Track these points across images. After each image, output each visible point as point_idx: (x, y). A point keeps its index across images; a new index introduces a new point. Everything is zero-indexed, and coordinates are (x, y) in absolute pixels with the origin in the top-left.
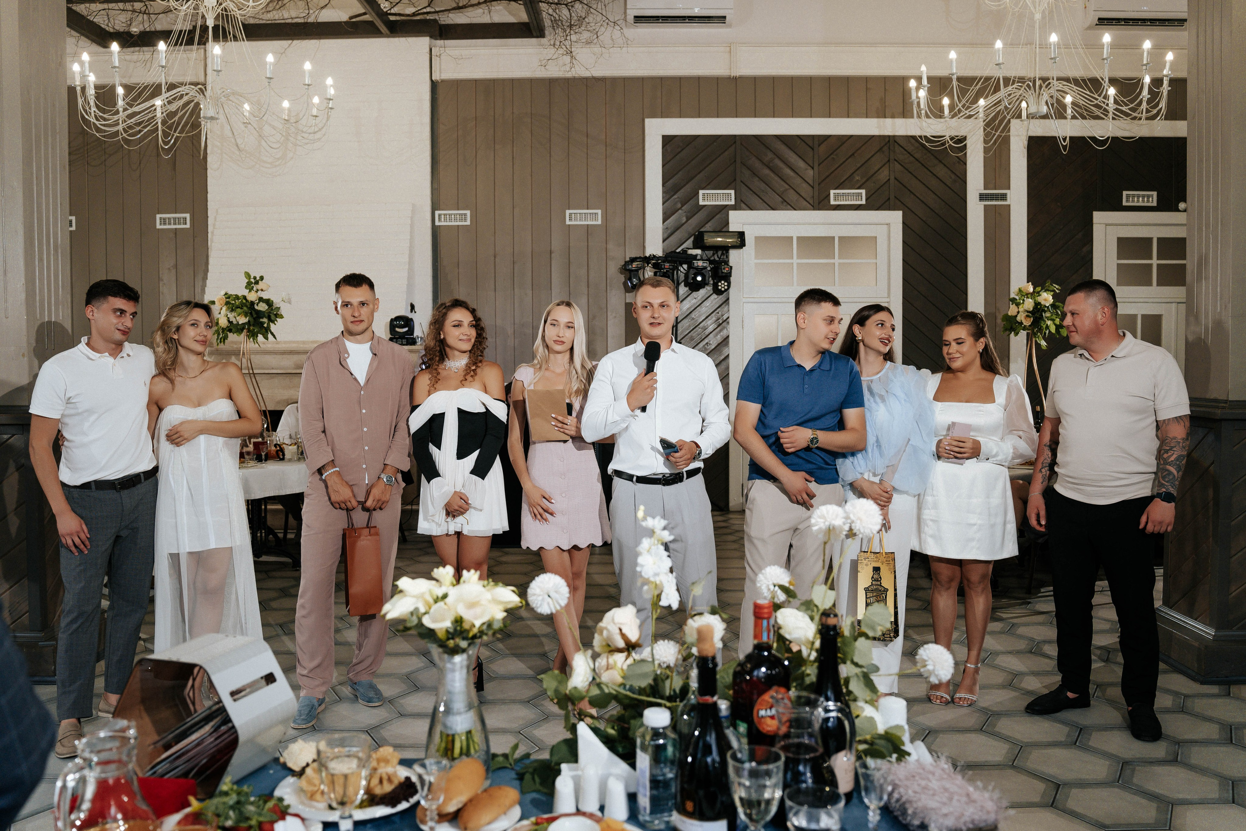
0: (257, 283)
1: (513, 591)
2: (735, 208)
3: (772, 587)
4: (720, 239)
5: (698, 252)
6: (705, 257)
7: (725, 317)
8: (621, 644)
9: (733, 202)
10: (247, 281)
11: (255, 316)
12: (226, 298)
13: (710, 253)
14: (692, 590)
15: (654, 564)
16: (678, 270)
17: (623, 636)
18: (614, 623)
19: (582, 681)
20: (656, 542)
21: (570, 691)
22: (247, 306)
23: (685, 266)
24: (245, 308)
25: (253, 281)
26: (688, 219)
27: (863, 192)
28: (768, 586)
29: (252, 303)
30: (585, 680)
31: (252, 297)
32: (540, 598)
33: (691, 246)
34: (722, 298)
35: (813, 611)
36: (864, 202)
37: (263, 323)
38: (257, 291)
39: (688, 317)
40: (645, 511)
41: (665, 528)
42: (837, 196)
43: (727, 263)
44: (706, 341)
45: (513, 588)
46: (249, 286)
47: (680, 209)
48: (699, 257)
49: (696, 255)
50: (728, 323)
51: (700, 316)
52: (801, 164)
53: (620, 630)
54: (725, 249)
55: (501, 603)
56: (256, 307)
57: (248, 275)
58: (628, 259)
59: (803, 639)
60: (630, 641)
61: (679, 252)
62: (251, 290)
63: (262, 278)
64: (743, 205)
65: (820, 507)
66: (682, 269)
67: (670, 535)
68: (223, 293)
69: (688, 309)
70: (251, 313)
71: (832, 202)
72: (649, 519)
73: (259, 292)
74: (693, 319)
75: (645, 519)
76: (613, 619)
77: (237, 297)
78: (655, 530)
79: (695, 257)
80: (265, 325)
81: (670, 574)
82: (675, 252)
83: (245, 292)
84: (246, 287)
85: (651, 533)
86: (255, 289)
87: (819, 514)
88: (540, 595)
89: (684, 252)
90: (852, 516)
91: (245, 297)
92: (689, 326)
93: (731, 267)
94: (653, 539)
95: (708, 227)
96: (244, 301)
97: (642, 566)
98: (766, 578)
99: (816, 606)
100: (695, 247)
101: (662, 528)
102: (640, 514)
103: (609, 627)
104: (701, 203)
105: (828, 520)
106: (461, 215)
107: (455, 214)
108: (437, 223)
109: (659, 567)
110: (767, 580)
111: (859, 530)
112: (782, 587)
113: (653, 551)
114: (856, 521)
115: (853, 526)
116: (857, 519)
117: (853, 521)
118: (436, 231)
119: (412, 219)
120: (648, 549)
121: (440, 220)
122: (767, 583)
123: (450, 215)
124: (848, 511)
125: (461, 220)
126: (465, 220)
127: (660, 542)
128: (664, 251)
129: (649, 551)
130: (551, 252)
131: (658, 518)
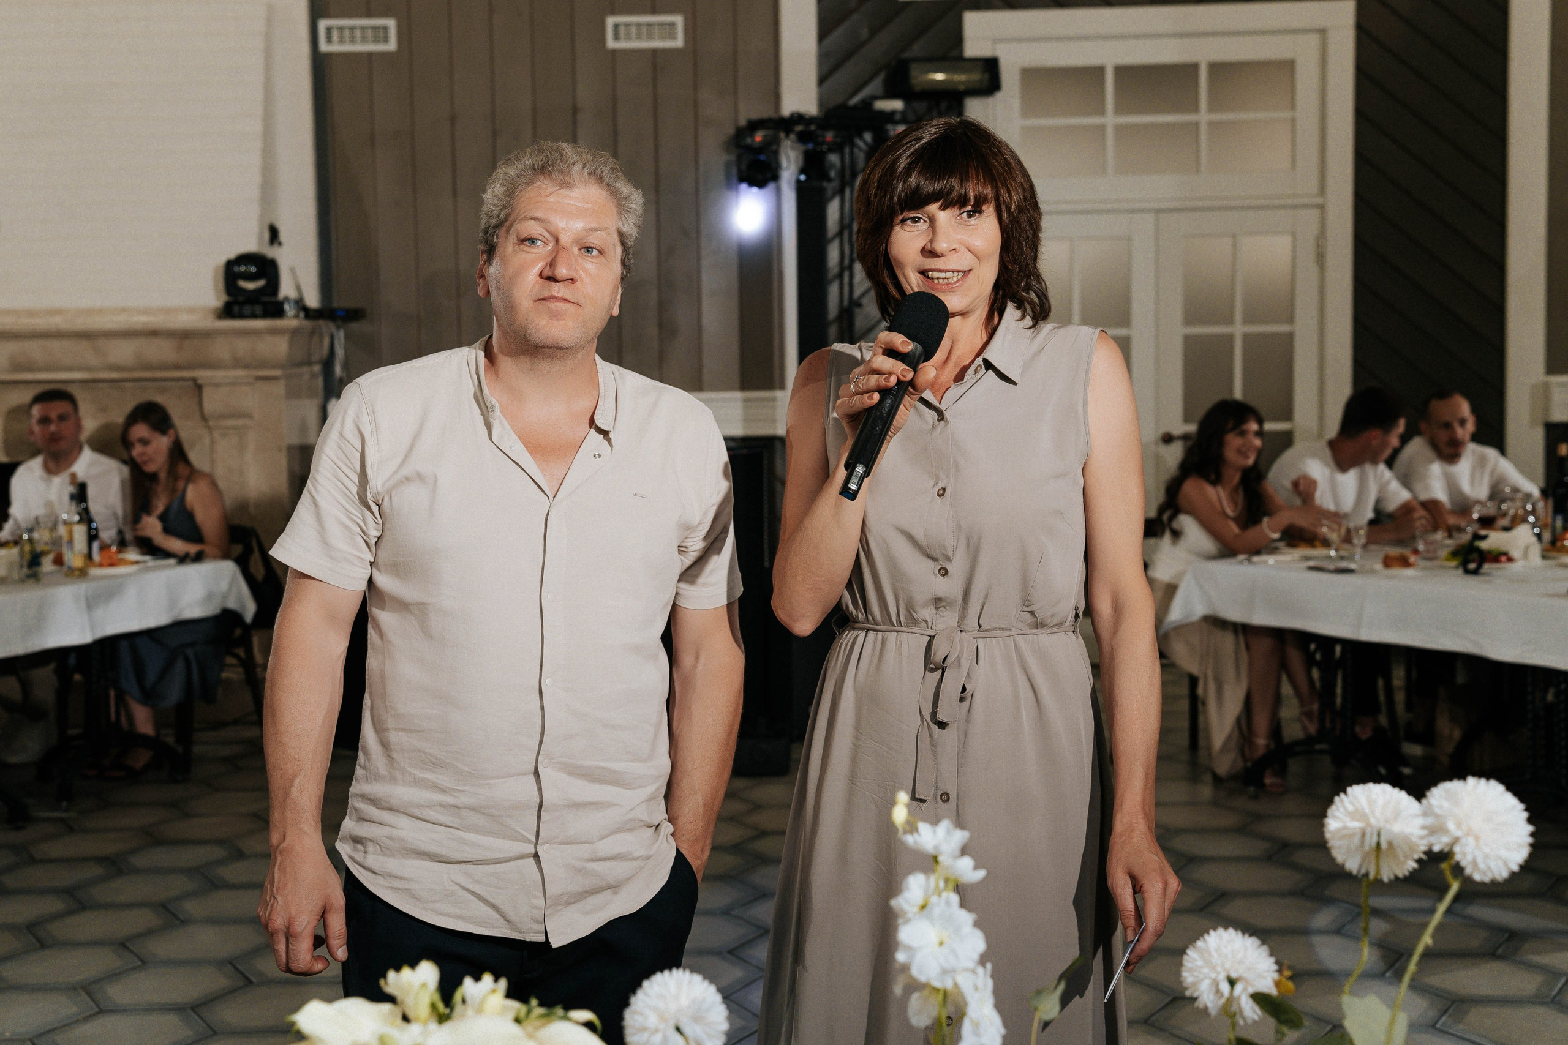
1: (589, 1025)
3: (1225, 987)
5: (897, 104)
6: (910, 116)
13: (920, 107)
14: (1036, 1009)
15: (941, 944)
16: (853, 145)
20: (942, 884)
23: (868, 137)
26: (874, 31)
28: (1216, 984)
33: (881, 92)
40: (912, 808)
41: (964, 851)
45: (586, 1015)
47: (856, 8)
48: (897, 117)
49: (893, 112)
58: (743, 123)
61: (855, 107)
66: (861, 144)
67: (977, 867)
72: (924, 827)
75: (912, 828)
78: (941, 859)
79: (888, 117)
81: (981, 969)
82: (844, 106)
85: (930, 862)
87: (1350, 808)
88: (656, 1031)
89: (866, 105)
90: (1451, 826)
95: (916, 49)
97: (909, 950)
98: (1208, 963)
100: (889, 95)
101: (958, 852)
102: (900, 814)
105: (1373, 821)
106: (375, 28)
107: (363, 28)
108: (324, 47)
109: (954, 952)
110: (1214, 968)
111: (1475, 864)
112: (1259, 998)
113: (937, 911)
114: (1463, 841)
115: (1457, 849)
116: (1468, 834)
117: (1456, 840)
118: (320, 64)
119: (268, 37)
120: (921, 902)
121: (329, 39)
122: (1213, 976)
123: (352, 29)
124: (1438, 811)
125: (376, 41)
126: (386, 40)
127: (951, 885)
128: (821, 103)
129: (923, 907)
130: (575, 110)
131: (946, 823)
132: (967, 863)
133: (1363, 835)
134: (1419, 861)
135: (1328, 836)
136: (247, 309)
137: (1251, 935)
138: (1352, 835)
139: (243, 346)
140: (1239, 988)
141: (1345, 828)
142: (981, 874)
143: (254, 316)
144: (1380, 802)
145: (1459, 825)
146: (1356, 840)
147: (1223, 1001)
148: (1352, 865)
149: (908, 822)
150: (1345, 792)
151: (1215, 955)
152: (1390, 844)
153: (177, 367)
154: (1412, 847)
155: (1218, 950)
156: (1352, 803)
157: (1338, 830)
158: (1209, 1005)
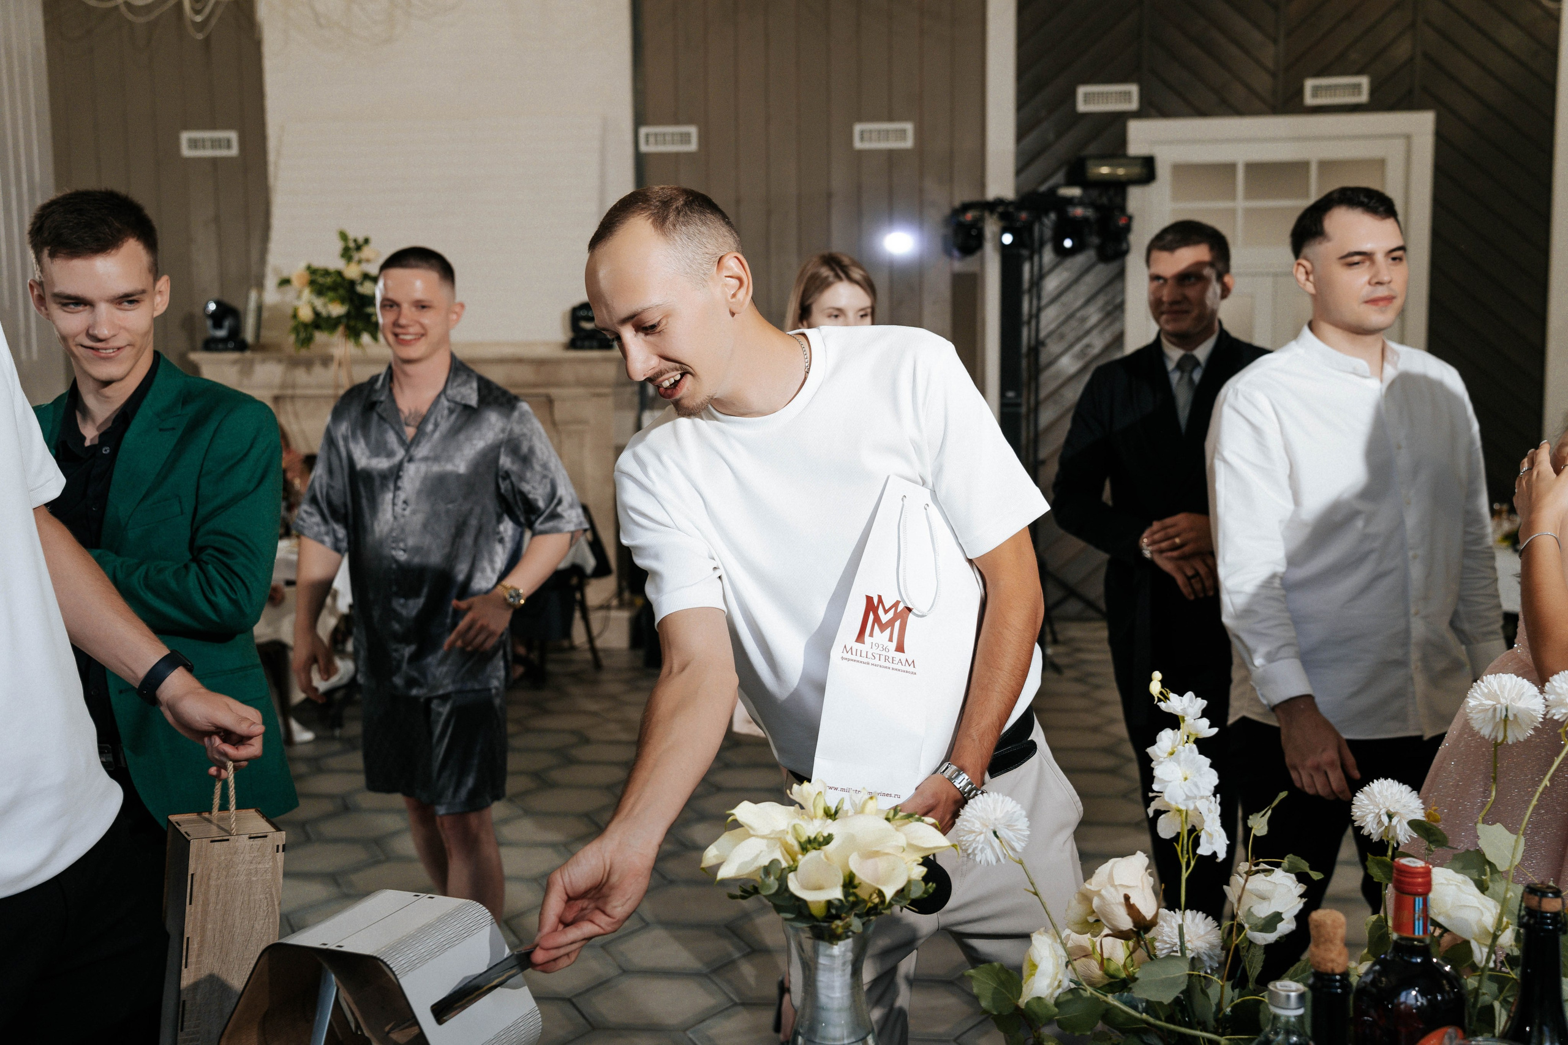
0: (359, 248)
2: (1138, 115)
3: (1385, 819)
4: (1105, 170)
5: (1075, 192)
6: (1086, 201)
7: (1117, 301)
8: (1126, 923)
9: (1134, 105)
10: (343, 244)
11: (354, 303)
12: (310, 274)
13: (1094, 193)
14: (1251, 828)
15: (1186, 779)
16: (1042, 224)
17: (1131, 909)
18: (1113, 886)
19: (1049, 986)
20: (1185, 738)
21: (1027, 1003)
22: (343, 288)
23: (1053, 216)
24: (340, 290)
25: (352, 245)
26: (1059, 135)
27: (1364, 81)
28: (1378, 818)
29: (352, 283)
30: (1057, 982)
31: (352, 272)
32: (981, 838)
33: (1063, 181)
34: (1115, 267)
36: (1364, 98)
38: (360, 262)
39: (1058, 301)
40: (1163, 683)
41: (1203, 714)
42: (1316, 90)
43: (1122, 208)
44: (1086, 341)
46: (347, 254)
47: (1045, 119)
48: (1076, 201)
49: (1073, 197)
50: (1123, 310)
51: (1075, 299)
52: (1257, 36)
53: (1127, 898)
54: (1119, 187)
55: (917, 849)
56: (357, 288)
57: (344, 236)
58: (957, 203)
60: (1141, 920)
61: (1043, 194)
62: (349, 260)
63: (367, 241)
64: (1151, 110)
66: (1049, 222)
68: (302, 265)
70: (350, 300)
71: (1309, 100)
72: (1173, 696)
73: (361, 264)
74: (1064, 304)
75: (1164, 697)
76: (1111, 876)
77: (326, 273)
78: (1184, 720)
79: (1070, 201)
81: (1213, 799)
82: (1036, 192)
83: (339, 264)
84: (341, 256)
86: (355, 258)
88: (978, 833)
89: (1053, 191)
91: (339, 273)
93: (1133, 218)
94: (1178, 733)
95: (1092, 149)
96: (339, 279)
97: (1162, 781)
98: (1372, 802)
99: (1491, 864)
100: (1070, 182)
101: (1197, 716)
102: (1155, 687)
103: (1103, 892)
104: (1081, 108)
105: (1503, 701)
106: (681, 134)
107: (671, 134)
108: (643, 148)
109: (1195, 784)
110: (1377, 806)
112: (1414, 824)
113: (1183, 755)
118: (640, 162)
119: (602, 142)
120: (1170, 750)
121: (647, 142)
122: (1376, 811)
123: (664, 134)
125: (682, 143)
126: (689, 142)
127: (1192, 739)
128: (1018, 190)
129: (1172, 754)
130: (829, 195)
131: (1190, 695)
132: (1206, 722)
133: (1495, 710)
134: (1535, 729)
136: (587, 343)
138: (1488, 710)
139: (583, 371)
140: (1396, 819)
141: (1481, 705)
142: (1215, 730)
143: (591, 348)
144: (1508, 685)
146: (1490, 713)
147: (1383, 829)
149: (1161, 693)
151: (1376, 796)
152: (1515, 716)
153: (535, 385)
154: (1532, 718)
155: (1379, 794)
156: (1486, 687)
157: (1475, 707)
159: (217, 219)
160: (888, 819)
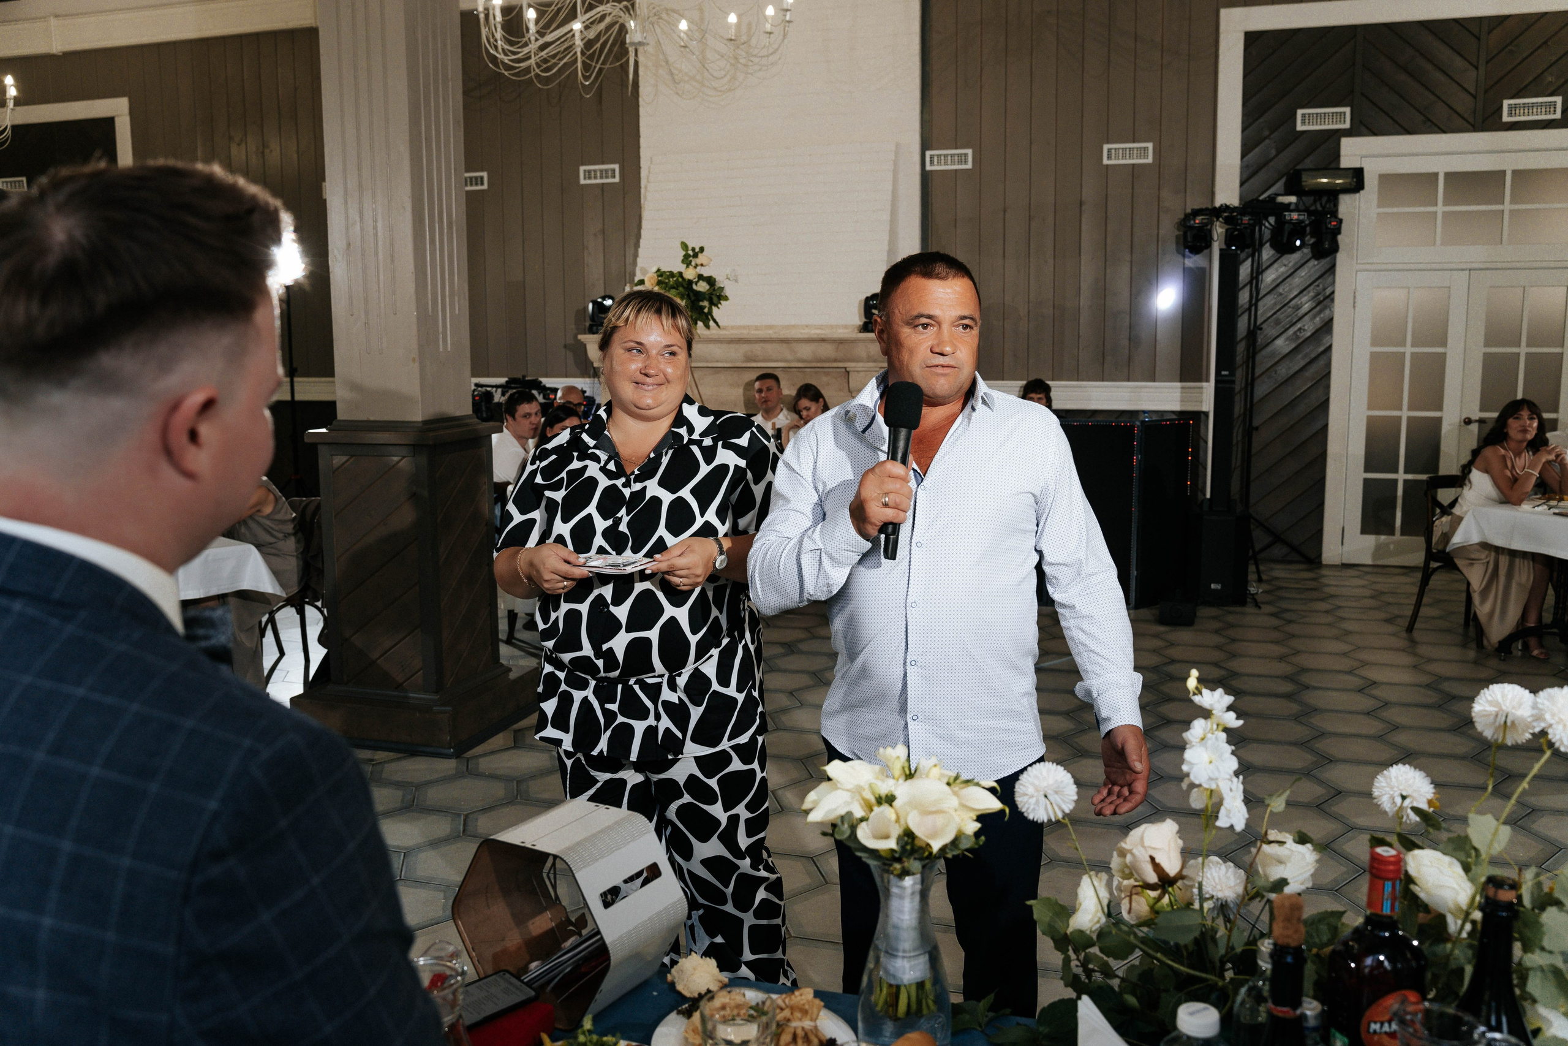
0: (696, 255)
2: (1350, 133)
3: (1399, 800)
4: (1325, 180)
5: (1293, 199)
6: (1301, 207)
7: (1328, 292)
8: (1152, 878)
9: (1347, 125)
10: (684, 253)
11: (693, 298)
12: (658, 276)
13: (1308, 200)
14: (1268, 805)
15: (1211, 762)
16: (1261, 225)
17: (1157, 867)
18: (1143, 846)
19: (1090, 921)
20: (1215, 727)
21: (1073, 931)
22: (683, 286)
23: (1272, 220)
24: (681, 289)
25: (691, 253)
26: (1279, 152)
27: (1558, 100)
28: (1393, 798)
29: (690, 282)
30: (1096, 919)
31: (690, 274)
32: (1033, 800)
33: (1282, 191)
34: (1325, 262)
35: (1469, 856)
36: (1557, 116)
37: (703, 307)
38: (695, 267)
39: (1274, 292)
40: (1200, 680)
41: (1229, 708)
42: (1513, 109)
43: (1334, 213)
44: (1299, 325)
46: (687, 260)
47: (1267, 137)
48: (1292, 207)
49: (1290, 204)
50: (1333, 300)
51: (1290, 291)
52: (1460, 63)
53: (1152, 859)
54: (1332, 195)
55: (973, 810)
56: (694, 287)
57: (684, 246)
58: (1189, 211)
59: (1451, 905)
60: (1167, 875)
61: (1264, 201)
62: (688, 264)
63: (702, 249)
64: (1363, 129)
65: (1491, 687)
66: (1267, 224)
67: (1237, 718)
68: (655, 269)
69: (1274, 280)
70: (688, 296)
71: (1506, 119)
72: (1205, 691)
73: (699, 268)
74: (1281, 294)
75: (1198, 692)
76: (1142, 839)
77: (672, 274)
78: (1214, 712)
79: (1287, 207)
80: (706, 310)
81: (1235, 779)
82: (1257, 200)
83: (681, 268)
84: (683, 262)
85: (1206, 714)
86: (693, 263)
87: (1490, 698)
88: (1033, 796)
89: (1272, 199)
90: (1548, 717)
91: (681, 274)
92: (1275, 304)
93: (1341, 221)
94: (1209, 722)
95: (1308, 163)
96: (680, 280)
97: (1190, 763)
98: (1389, 784)
99: (1476, 849)
100: (1288, 193)
101: (1225, 709)
102: (1192, 683)
103: (1135, 851)
104: (1300, 127)
105: (1504, 708)
106: (959, 155)
107: (952, 155)
108: (928, 168)
109: (1218, 769)
110: (1392, 788)
111: (1561, 740)
112: (1416, 810)
113: (1209, 743)
114: (1554, 726)
115: (1550, 731)
116: (1558, 723)
117: (1551, 726)
118: (926, 178)
119: (896, 163)
120: (1201, 736)
121: (932, 163)
122: (1391, 793)
123: (946, 156)
124: (1540, 706)
125: (960, 162)
126: (966, 163)
127: (1221, 728)
128: (1241, 198)
129: (1203, 739)
130: (1081, 204)
131: (1220, 691)
132: (1232, 715)
133: (1497, 716)
135: (1473, 714)
137: (1420, 770)
138: (1489, 715)
140: (1407, 802)
141: (1485, 711)
142: (1240, 722)
144: (1511, 695)
145: (1553, 715)
146: (1492, 718)
147: (1396, 808)
148: (1488, 734)
149: (1197, 688)
150: (1488, 688)
151: (1393, 780)
152: (1513, 723)
155: (1396, 778)
156: (1491, 695)
157: (1480, 711)
158: (1387, 810)
159: (603, 231)
160: (948, 784)
